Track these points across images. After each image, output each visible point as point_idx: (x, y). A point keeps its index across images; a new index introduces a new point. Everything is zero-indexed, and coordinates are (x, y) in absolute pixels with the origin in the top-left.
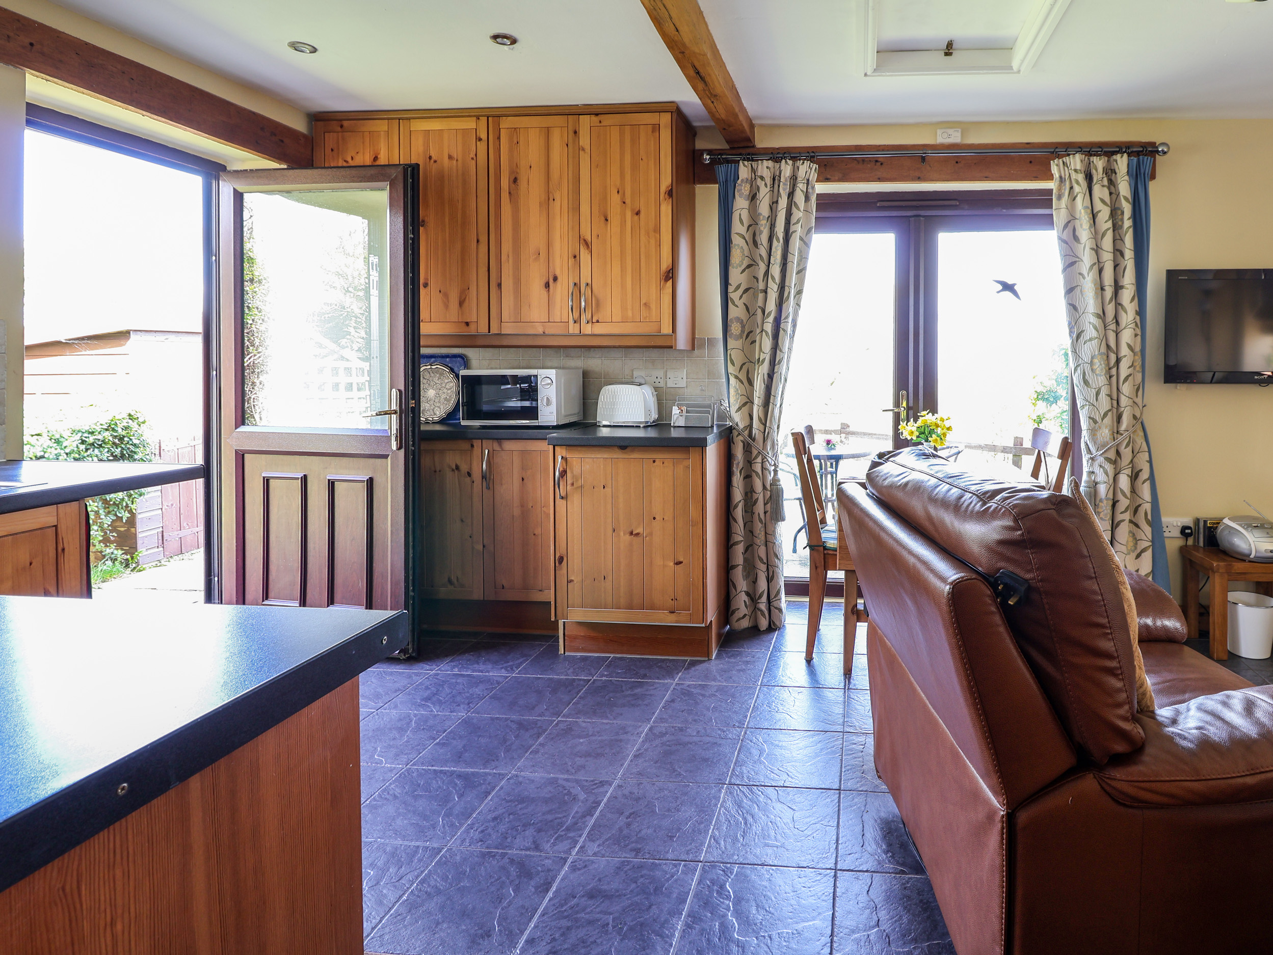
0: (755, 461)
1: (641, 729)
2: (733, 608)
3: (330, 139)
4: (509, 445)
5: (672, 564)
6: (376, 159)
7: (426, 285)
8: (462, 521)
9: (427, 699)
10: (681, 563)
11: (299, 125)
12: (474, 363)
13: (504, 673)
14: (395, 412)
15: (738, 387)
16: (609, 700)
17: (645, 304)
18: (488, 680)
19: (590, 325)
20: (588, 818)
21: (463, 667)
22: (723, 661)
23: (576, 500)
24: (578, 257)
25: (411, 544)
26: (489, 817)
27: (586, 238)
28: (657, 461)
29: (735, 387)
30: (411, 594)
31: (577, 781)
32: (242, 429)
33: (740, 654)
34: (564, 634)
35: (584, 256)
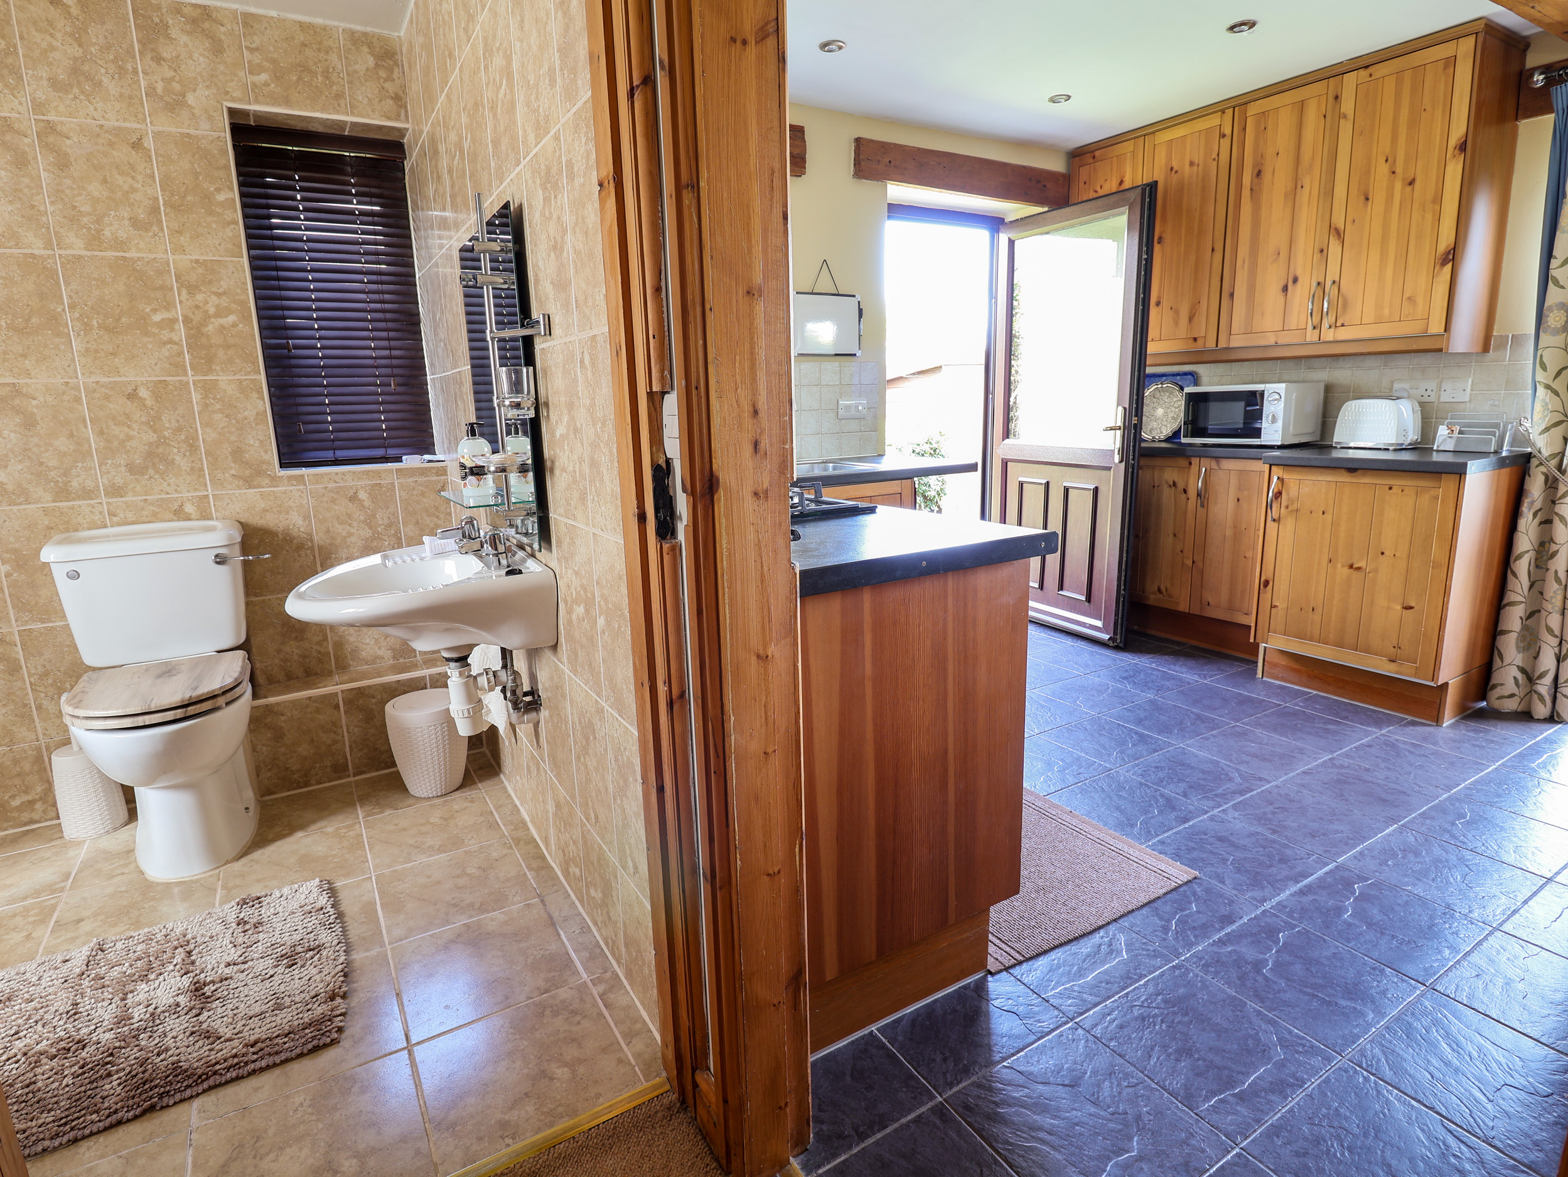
0: (1561, 501)
1: (1320, 756)
2: (1494, 681)
3: (1084, 173)
4: (1227, 464)
5: (1399, 607)
6: (1121, 182)
7: (1158, 304)
8: (1175, 535)
9: (1125, 678)
10: (1411, 608)
11: (1057, 165)
12: (1204, 379)
13: (1196, 678)
14: (1120, 429)
15: (1548, 401)
16: (1296, 725)
17: (1409, 298)
18: (1181, 680)
19: (1332, 330)
20: (1237, 795)
21: (1160, 664)
22: (1457, 732)
23: (1289, 524)
24: (1325, 251)
25: (1125, 549)
26: (1153, 765)
27: (1337, 226)
28: (1395, 488)
29: (1544, 400)
30: (1123, 592)
31: (1237, 770)
32: (1007, 441)
33: (1486, 731)
34: (1264, 659)
35: (1334, 247)
